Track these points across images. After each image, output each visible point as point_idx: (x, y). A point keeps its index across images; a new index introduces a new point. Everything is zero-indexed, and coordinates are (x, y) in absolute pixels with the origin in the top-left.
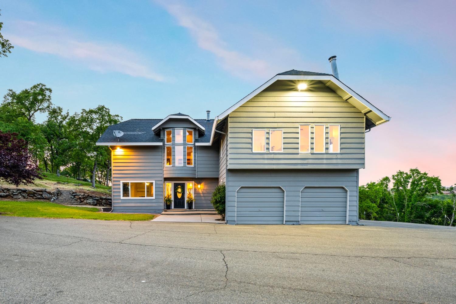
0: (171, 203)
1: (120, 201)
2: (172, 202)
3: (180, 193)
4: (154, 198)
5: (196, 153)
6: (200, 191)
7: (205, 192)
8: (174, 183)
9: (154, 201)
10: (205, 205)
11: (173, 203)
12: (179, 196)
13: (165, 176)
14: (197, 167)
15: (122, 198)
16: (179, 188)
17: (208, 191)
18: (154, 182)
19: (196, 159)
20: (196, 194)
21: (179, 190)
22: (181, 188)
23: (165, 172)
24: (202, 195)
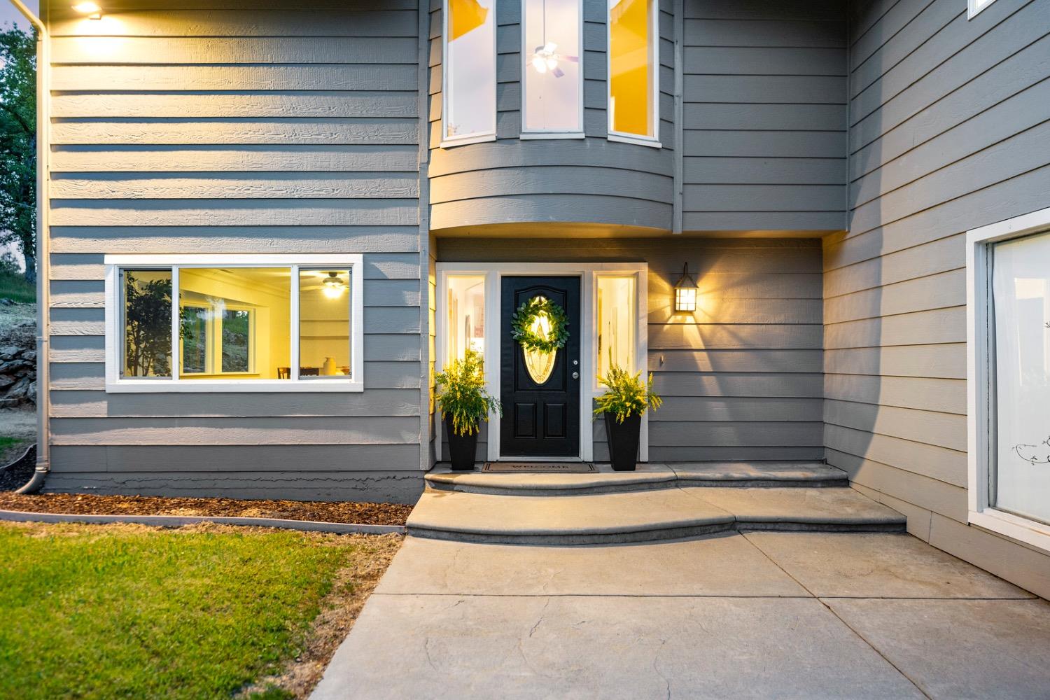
0: (480, 422)
1: (100, 409)
2: (486, 415)
3: (544, 346)
4: (355, 383)
5: (678, 48)
6: (692, 336)
7: (723, 338)
8: (503, 278)
9: (357, 407)
10: (727, 436)
11: (494, 420)
12: (540, 366)
13: (442, 219)
14: (679, 153)
15: (114, 380)
16: (536, 309)
17: (745, 332)
18: (357, 261)
19: (678, 90)
20: (662, 356)
21: (542, 326)
22: (551, 309)
23: (438, 191)
24: (703, 362)
